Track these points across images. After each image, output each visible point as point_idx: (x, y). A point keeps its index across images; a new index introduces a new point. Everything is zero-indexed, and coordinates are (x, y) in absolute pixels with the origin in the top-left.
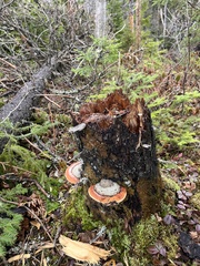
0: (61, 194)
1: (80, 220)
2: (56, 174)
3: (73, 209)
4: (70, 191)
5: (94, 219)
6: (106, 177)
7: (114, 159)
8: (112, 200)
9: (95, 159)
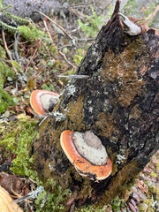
0: (7, 113)
1: (13, 156)
2: (13, 91)
3: (12, 139)
4: (19, 117)
5: (31, 166)
6: (97, 132)
7: (135, 114)
8: (92, 170)
9: (103, 98)
